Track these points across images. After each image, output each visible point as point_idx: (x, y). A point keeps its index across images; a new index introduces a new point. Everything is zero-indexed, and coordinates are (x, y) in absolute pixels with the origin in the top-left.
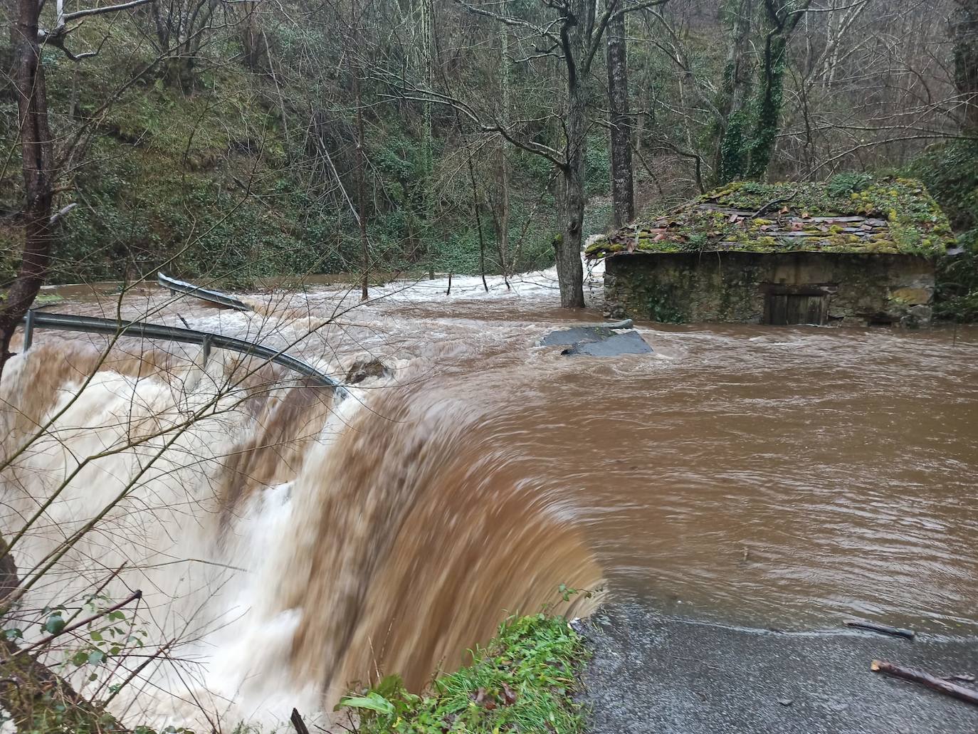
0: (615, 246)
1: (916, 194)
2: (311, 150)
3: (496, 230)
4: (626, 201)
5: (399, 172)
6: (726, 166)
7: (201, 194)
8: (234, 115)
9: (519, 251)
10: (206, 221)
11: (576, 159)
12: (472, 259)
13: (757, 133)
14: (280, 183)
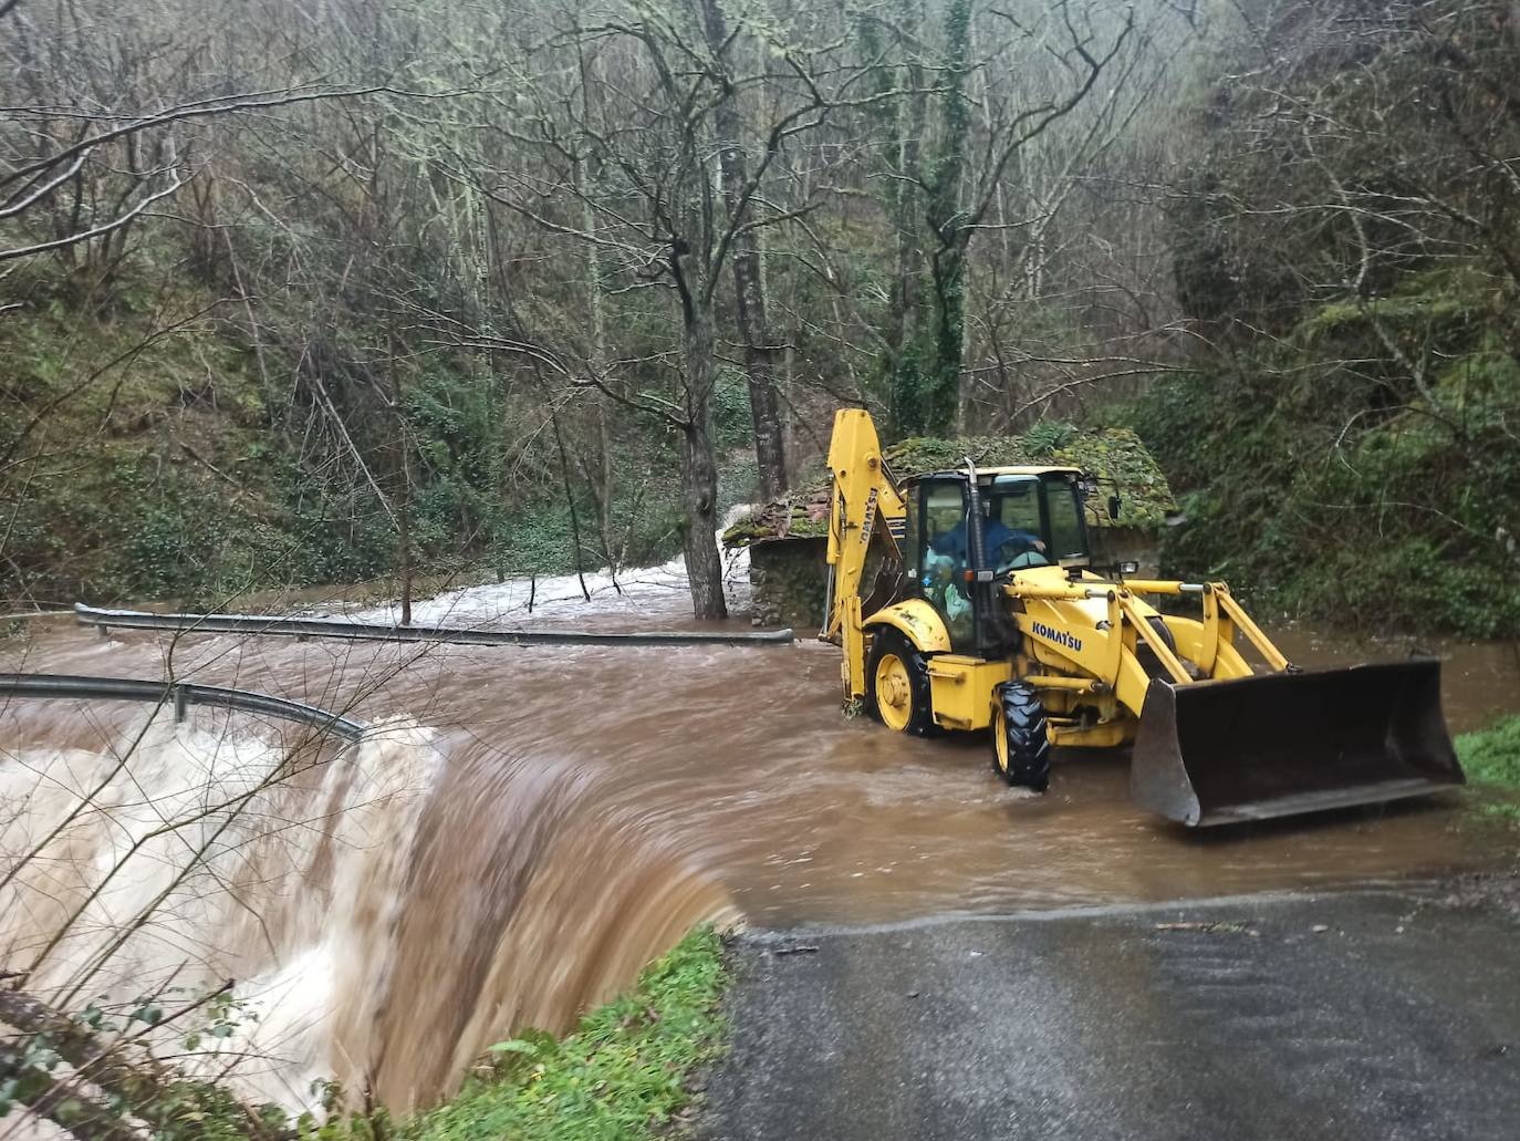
0: (761, 530)
1: (1129, 450)
2: (303, 397)
3: (594, 506)
4: (774, 463)
5: (442, 426)
6: (901, 414)
7: (129, 471)
8: (181, 351)
9: (631, 534)
10: (139, 512)
11: (701, 417)
12: (562, 549)
13: (936, 372)
14: (255, 449)
